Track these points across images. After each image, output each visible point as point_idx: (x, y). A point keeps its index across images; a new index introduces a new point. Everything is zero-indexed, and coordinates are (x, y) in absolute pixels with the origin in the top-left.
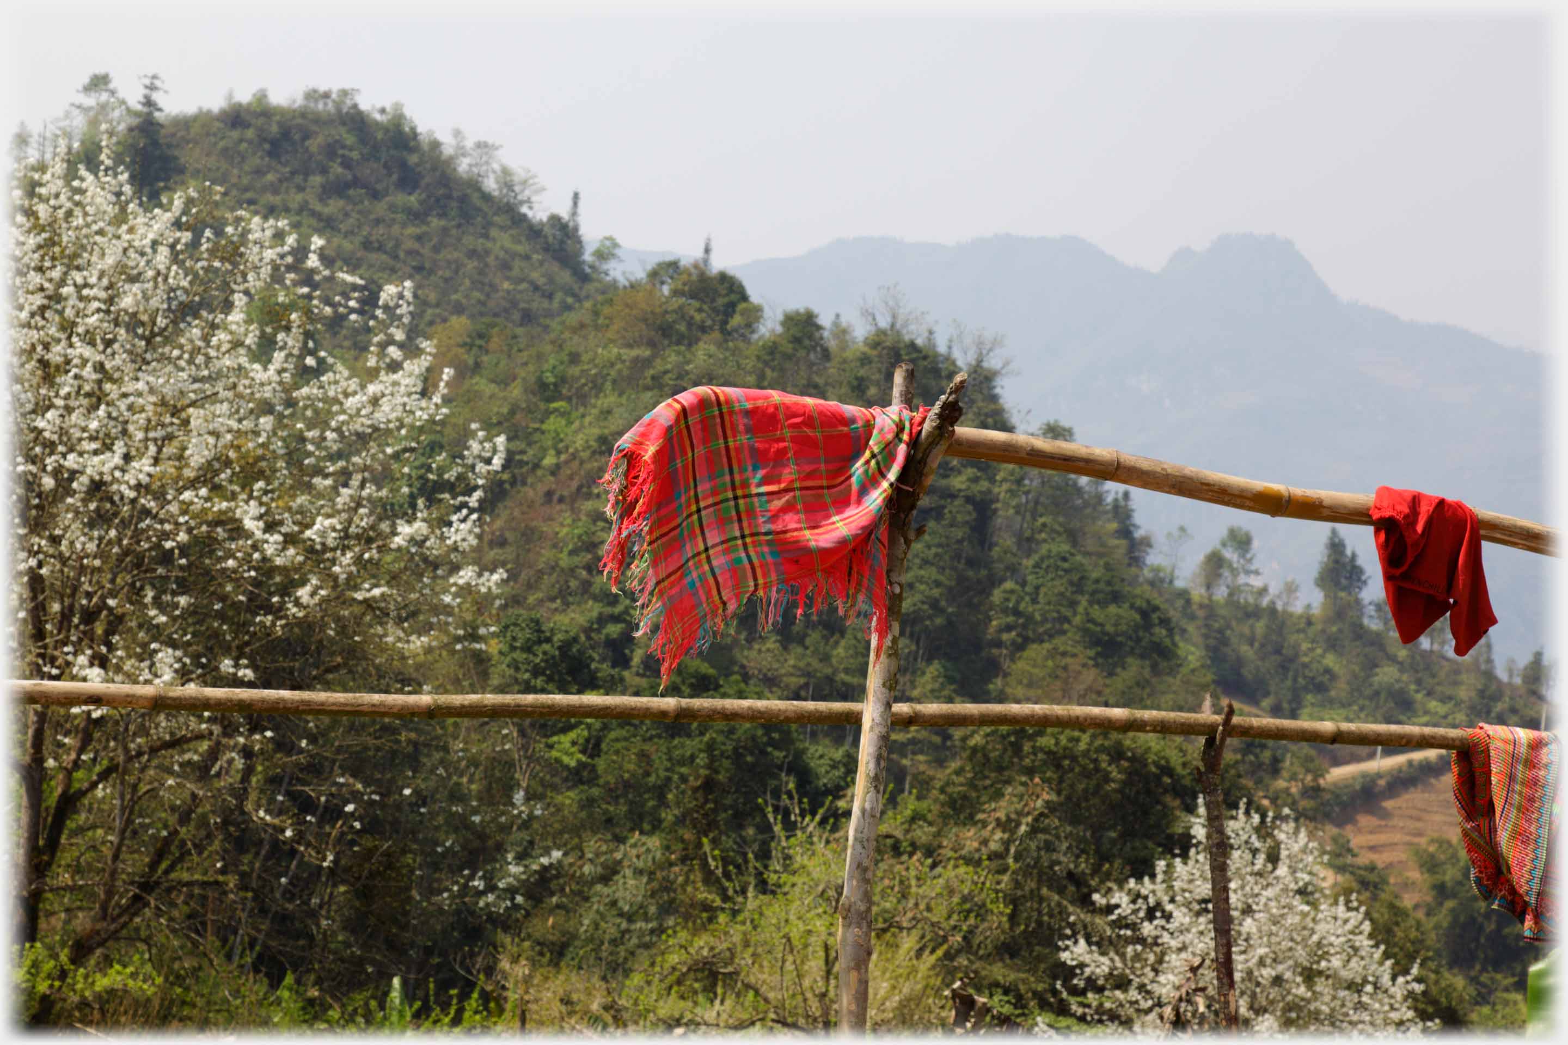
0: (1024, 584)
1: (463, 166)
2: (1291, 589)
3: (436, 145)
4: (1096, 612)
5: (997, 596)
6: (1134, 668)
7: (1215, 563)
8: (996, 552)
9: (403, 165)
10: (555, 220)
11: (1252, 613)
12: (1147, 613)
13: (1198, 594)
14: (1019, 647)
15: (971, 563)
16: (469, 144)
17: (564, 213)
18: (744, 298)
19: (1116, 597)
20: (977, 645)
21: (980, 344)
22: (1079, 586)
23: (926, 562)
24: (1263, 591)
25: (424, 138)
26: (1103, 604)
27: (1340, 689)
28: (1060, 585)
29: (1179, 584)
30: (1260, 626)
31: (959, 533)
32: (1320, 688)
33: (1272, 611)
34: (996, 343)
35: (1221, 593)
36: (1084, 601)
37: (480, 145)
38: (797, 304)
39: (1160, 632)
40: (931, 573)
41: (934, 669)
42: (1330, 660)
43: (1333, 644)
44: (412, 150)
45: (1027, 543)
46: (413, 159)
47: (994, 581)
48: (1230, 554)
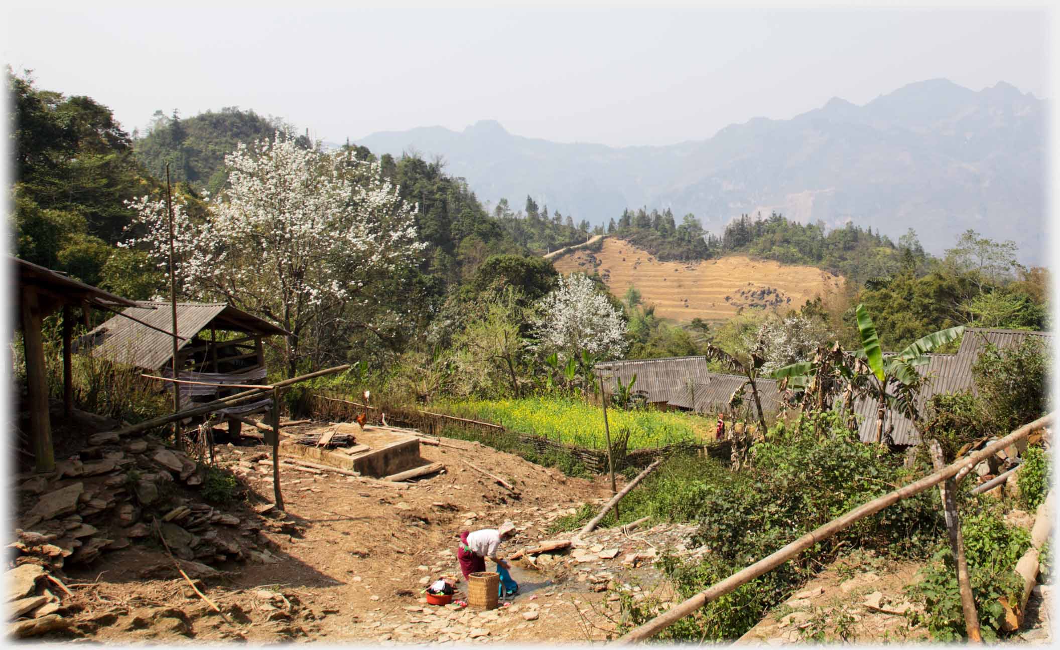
0: (458, 221)
1: (273, 125)
2: (520, 213)
3: (264, 120)
4: (480, 227)
5: (452, 226)
6: (493, 241)
7: (499, 209)
8: (449, 214)
9: (255, 126)
10: (302, 137)
11: (511, 221)
12: (493, 224)
13: (496, 218)
14: (461, 239)
15: (444, 218)
16: (274, 118)
17: (304, 134)
18: (369, 152)
19: (484, 222)
20: (449, 240)
21: (437, 158)
22: (474, 220)
23: (432, 219)
24: (513, 214)
25: (260, 118)
26: (481, 224)
27: (536, 237)
28: (469, 221)
29: (490, 215)
30: (513, 224)
31: (440, 210)
32: (531, 238)
33: (516, 218)
34: (442, 156)
35: (502, 216)
36: (476, 224)
37: (277, 118)
38: (385, 153)
39: (498, 229)
40: (433, 222)
41: (439, 248)
42: (532, 230)
43: (533, 226)
44: (258, 121)
45: (458, 211)
46: (258, 124)
47: (450, 222)
48: (502, 206)
